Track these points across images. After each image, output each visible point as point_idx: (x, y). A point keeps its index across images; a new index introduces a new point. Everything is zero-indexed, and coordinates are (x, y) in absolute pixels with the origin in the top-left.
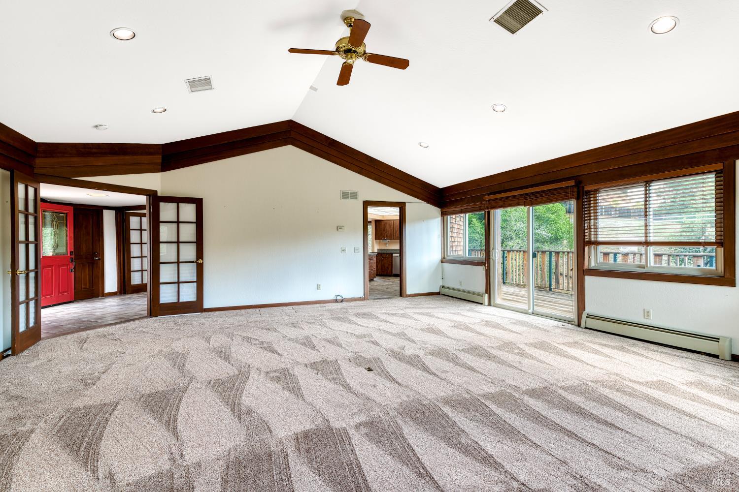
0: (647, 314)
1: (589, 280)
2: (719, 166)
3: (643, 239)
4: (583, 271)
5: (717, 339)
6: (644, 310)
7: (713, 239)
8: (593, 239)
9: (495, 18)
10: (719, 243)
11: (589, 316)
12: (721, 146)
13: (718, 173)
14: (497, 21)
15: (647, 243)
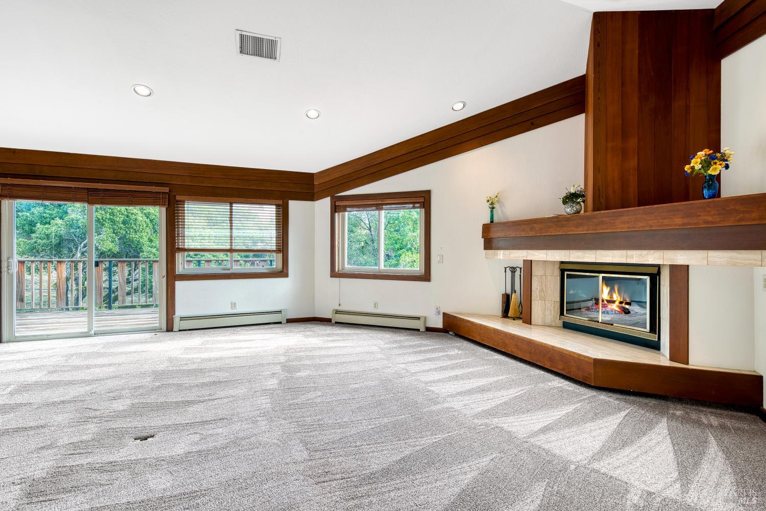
0: (234, 305)
1: (179, 285)
2: (280, 202)
3: (228, 247)
4: (172, 277)
5: (280, 312)
6: (232, 302)
7: (274, 248)
8: (180, 247)
9: (243, 33)
10: (278, 251)
11: (182, 319)
12: (283, 189)
13: (278, 206)
14: (242, 36)
15: (231, 250)
